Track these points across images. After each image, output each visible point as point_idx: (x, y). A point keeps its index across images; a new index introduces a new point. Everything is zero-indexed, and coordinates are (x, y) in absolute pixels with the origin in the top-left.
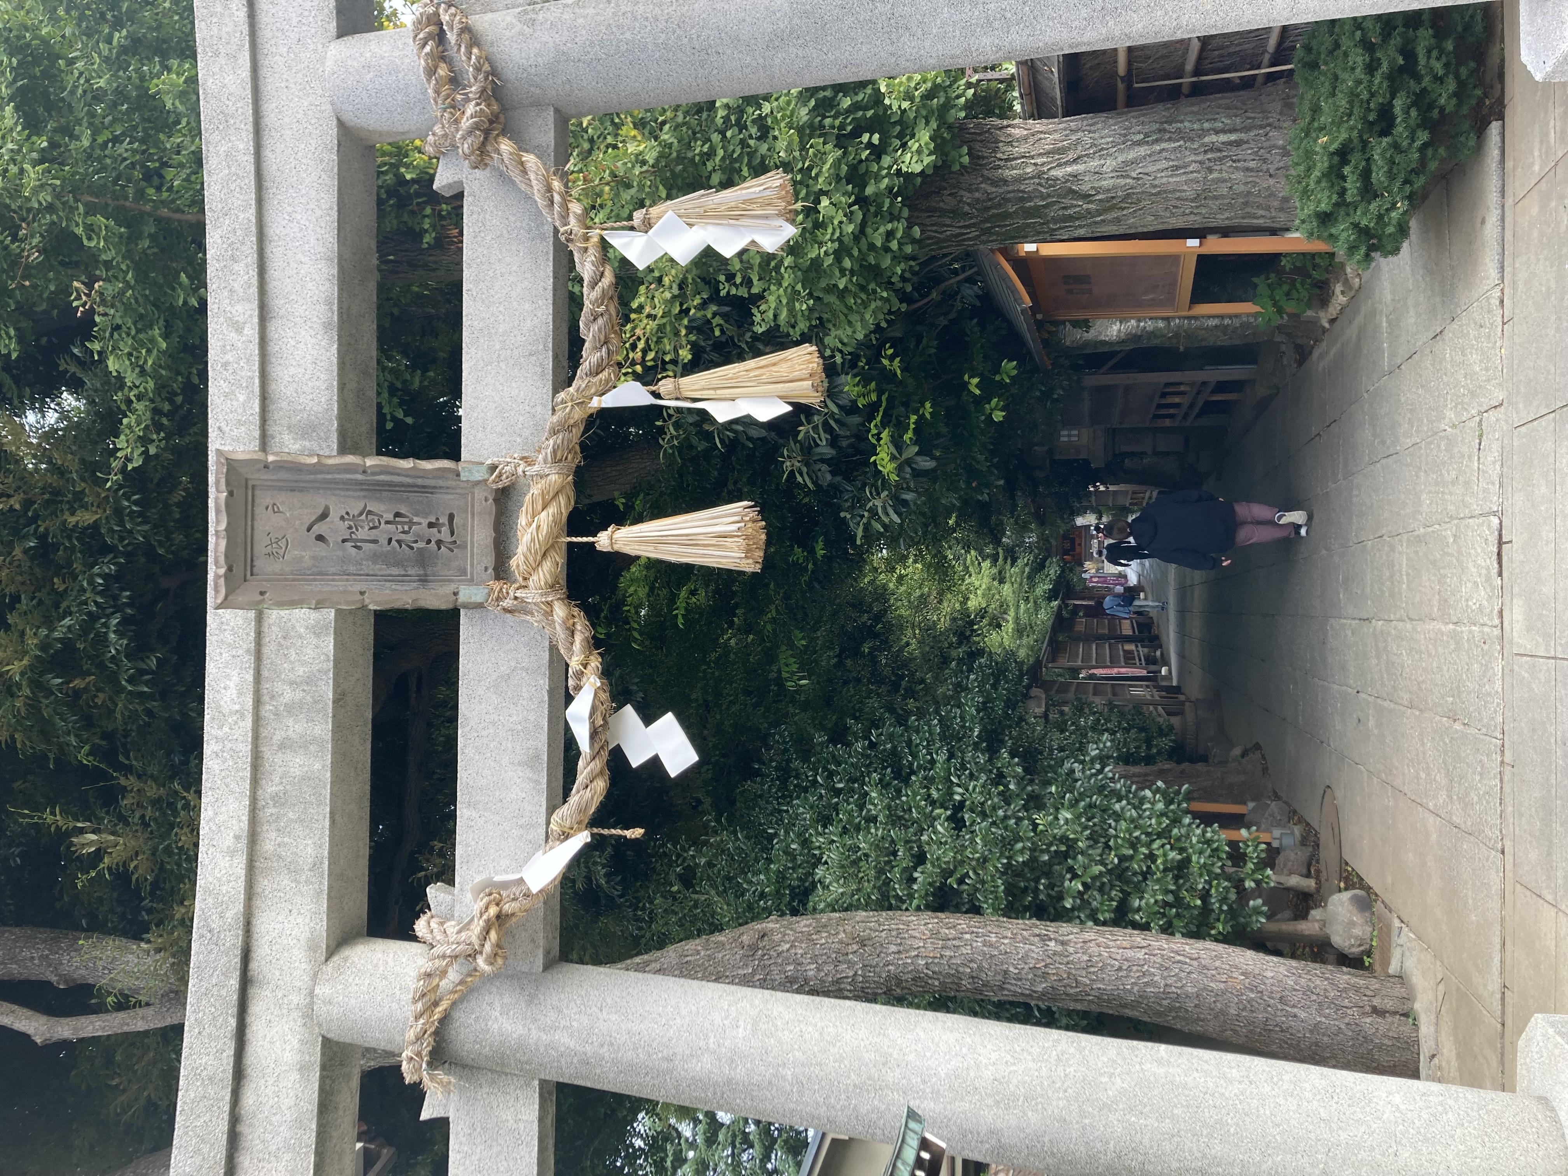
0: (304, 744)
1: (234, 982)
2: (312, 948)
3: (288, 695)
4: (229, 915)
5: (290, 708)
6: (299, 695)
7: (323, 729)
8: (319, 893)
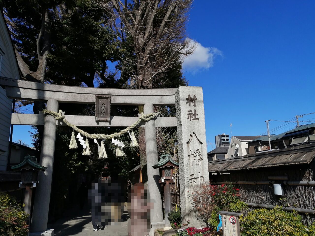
0: (81, 98)
1: (54, 90)
2: (58, 99)
3: (86, 97)
4: (62, 90)
5: (85, 97)
6: (86, 98)
7: (82, 101)
8: (64, 100)
